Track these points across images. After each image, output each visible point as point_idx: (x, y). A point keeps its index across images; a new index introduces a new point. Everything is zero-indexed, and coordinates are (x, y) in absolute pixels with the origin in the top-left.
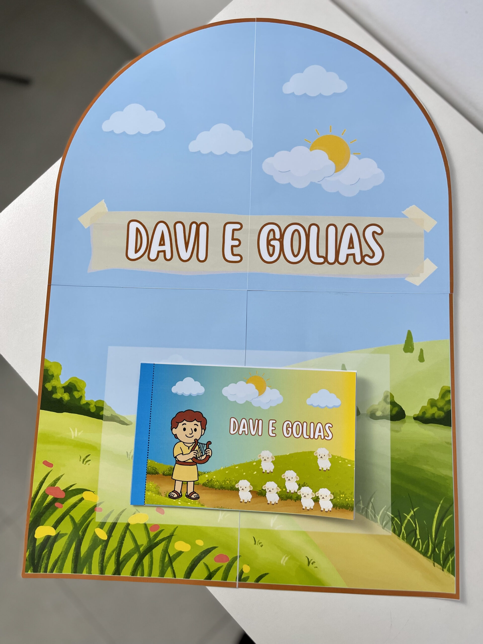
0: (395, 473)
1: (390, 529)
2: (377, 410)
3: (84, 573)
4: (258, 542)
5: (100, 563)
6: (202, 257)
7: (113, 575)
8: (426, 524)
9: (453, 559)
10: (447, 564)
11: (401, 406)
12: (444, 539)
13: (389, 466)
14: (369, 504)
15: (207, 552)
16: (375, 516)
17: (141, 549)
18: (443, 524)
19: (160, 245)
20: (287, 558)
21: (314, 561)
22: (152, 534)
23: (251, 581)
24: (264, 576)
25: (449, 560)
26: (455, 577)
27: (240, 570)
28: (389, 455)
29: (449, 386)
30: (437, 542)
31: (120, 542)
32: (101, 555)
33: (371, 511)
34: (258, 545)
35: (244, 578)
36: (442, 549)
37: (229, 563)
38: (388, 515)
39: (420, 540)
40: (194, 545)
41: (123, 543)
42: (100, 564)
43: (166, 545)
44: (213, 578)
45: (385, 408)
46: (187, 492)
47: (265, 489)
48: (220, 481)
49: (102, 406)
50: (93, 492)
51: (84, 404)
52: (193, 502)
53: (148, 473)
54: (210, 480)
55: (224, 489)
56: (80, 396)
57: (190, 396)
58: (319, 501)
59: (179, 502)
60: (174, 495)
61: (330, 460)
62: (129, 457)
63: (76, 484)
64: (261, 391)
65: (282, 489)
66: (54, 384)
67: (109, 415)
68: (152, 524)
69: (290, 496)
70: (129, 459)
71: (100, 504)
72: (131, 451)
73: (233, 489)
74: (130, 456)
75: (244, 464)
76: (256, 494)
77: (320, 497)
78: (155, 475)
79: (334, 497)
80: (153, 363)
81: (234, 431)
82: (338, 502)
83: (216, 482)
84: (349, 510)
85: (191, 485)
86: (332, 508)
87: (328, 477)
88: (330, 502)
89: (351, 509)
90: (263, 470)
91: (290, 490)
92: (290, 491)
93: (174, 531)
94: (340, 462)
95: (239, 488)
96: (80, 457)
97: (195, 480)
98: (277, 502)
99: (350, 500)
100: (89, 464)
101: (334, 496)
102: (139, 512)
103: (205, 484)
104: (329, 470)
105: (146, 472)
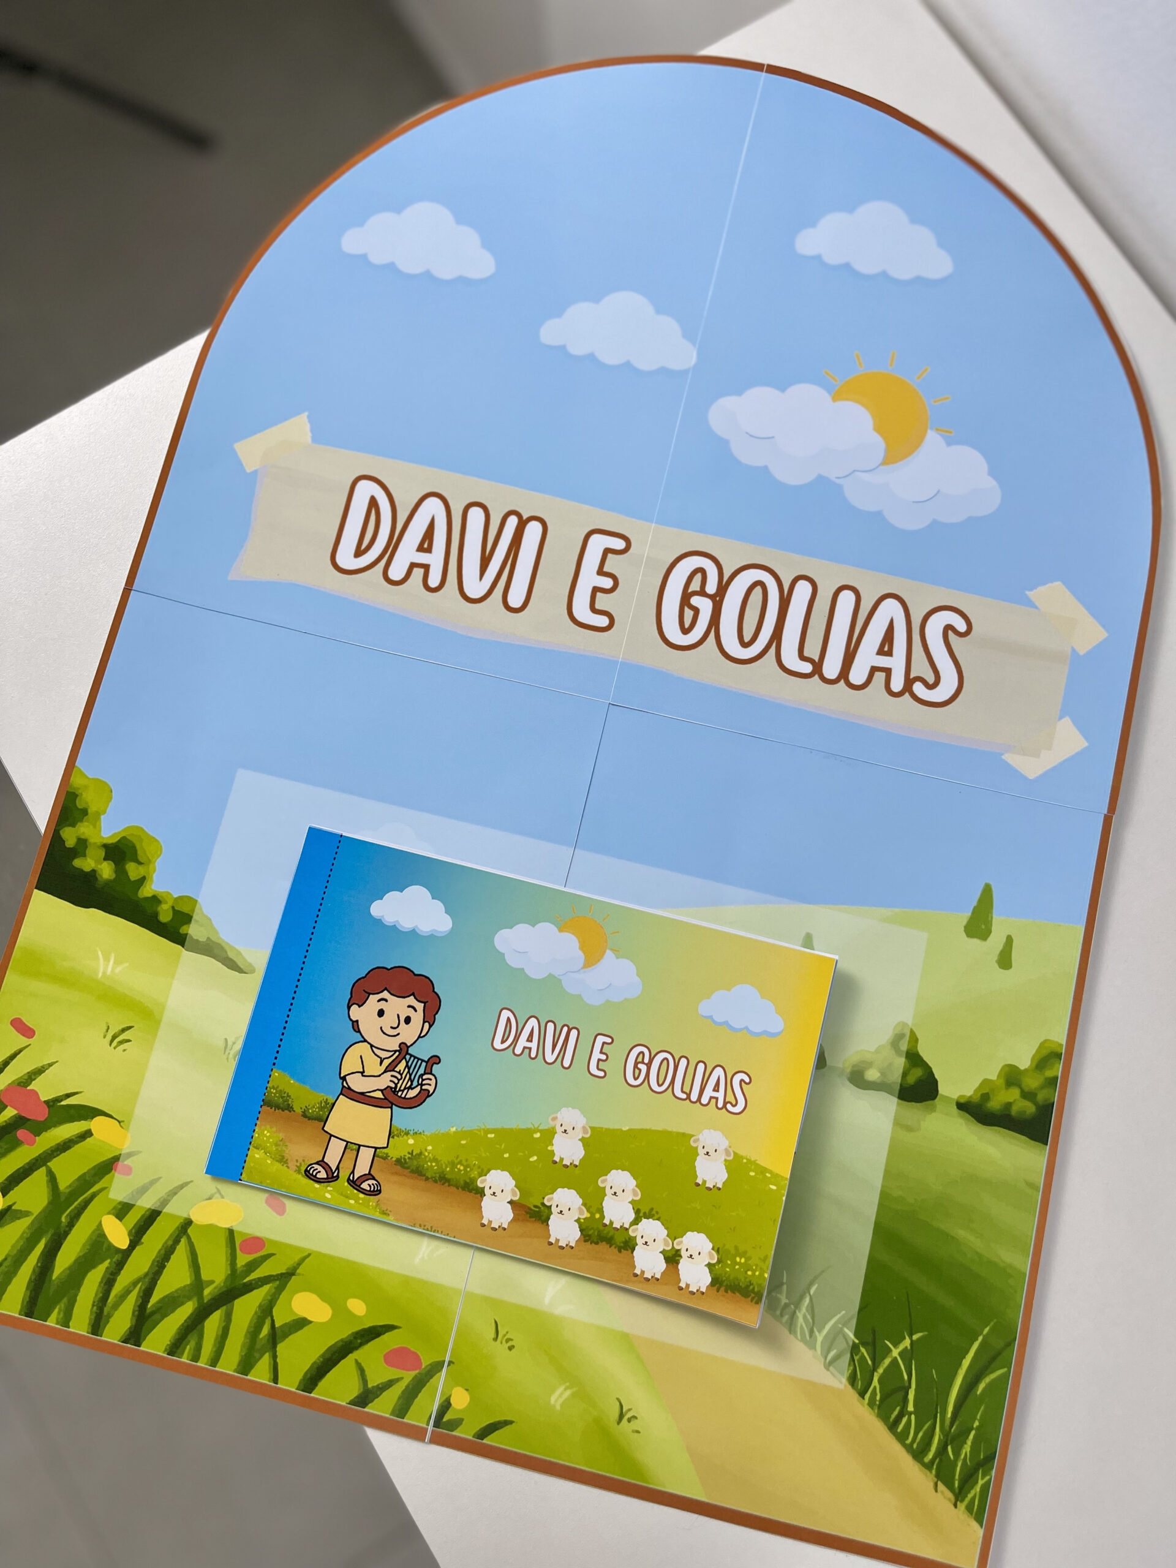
0: (884, 1234)
1: (842, 1374)
2: (870, 1065)
3: (52, 1322)
4: (505, 1335)
5: (95, 1304)
6: (515, 600)
7: (122, 1342)
8: (936, 1380)
9: (986, 1482)
10: (969, 1492)
11: (930, 1068)
12: (975, 1426)
13: (871, 1212)
14: (801, 1298)
15: (372, 1334)
16: (811, 1332)
17: (207, 1292)
18: (978, 1388)
19: (420, 549)
20: (568, 1393)
21: (636, 1415)
22: (242, 1259)
23: (465, 1432)
24: (502, 1428)
25: (977, 1482)
26: (982, 1527)
27: (442, 1400)
28: (878, 1183)
29: (1060, 1041)
30: (954, 1430)
31: (158, 1262)
32: (102, 1285)
33: (805, 1317)
34: (501, 1343)
35: (449, 1421)
36: (964, 1451)
37: (419, 1373)
38: (845, 1337)
39: (913, 1417)
40: (340, 1310)
41: (164, 1267)
42: (95, 1308)
43: (271, 1296)
44: (370, 1405)
45: (890, 1065)
46: (353, 1172)
47: (551, 1206)
48: (441, 1160)
49: (191, 914)
50: (119, 1122)
51: (147, 899)
52: (362, 1199)
53: (267, 1103)
54: (417, 1154)
55: (447, 1184)
56: (140, 877)
57: (413, 932)
58: (678, 1263)
59: (328, 1192)
60: (319, 1172)
61: (727, 1164)
62: (229, 1053)
63: (81, 1092)
64: (592, 958)
65: (593, 1215)
66: (84, 833)
67: (203, 939)
68: (248, 1234)
69: (610, 1234)
70: (227, 1059)
71: (130, 1155)
72: (237, 1038)
73: (471, 1187)
74: (231, 1050)
75: (511, 1130)
76: (524, 1213)
77: (683, 1253)
78: (283, 1111)
79: (718, 1258)
80: (339, 832)
81: (503, 1042)
82: (726, 1273)
83: (431, 1163)
84: (750, 1299)
85: (366, 1155)
86: (707, 1287)
87: (713, 1206)
88: (707, 1270)
89: (757, 1298)
90: (554, 1154)
91: (612, 1220)
92: (611, 1223)
93: (299, 1264)
94: (752, 1174)
95: (484, 1187)
96: (106, 1028)
97: (379, 1146)
98: (573, 1244)
99: (757, 1273)
100: (124, 1050)
101: (720, 1257)
102: (223, 1197)
103: (403, 1160)
104: (719, 1189)
105: (263, 1100)
